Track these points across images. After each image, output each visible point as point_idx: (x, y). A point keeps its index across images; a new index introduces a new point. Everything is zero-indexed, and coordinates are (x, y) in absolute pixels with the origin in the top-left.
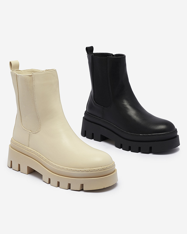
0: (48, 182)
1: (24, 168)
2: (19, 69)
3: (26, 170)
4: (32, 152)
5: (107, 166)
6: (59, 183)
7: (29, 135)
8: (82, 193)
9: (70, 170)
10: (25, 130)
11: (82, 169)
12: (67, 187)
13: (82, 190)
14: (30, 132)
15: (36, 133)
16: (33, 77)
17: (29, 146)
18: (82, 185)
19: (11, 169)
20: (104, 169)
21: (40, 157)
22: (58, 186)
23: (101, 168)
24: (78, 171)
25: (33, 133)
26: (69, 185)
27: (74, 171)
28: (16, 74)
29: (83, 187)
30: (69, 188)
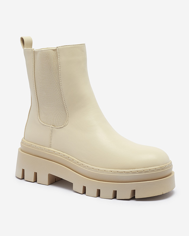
0: (81, 192)
1: (44, 177)
2: (32, 48)
3: (46, 180)
4: (56, 154)
5: (165, 165)
6: (99, 191)
7: (52, 131)
8: (133, 202)
9: (115, 172)
10: (45, 126)
11: (133, 170)
13: (133, 198)
14: (52, 128)
15: (61, 128)
16: (57, 52)
17: (50, 147)
18: (134, 192)
19: (23, 181)
20: (162, 168)
21: (69, 160)
22: (99, 195)
23: (158, 167)
24: (128, 173)
25: (57, 128)
26: (115, 193)
27: (121, 173)
28: (33, 50)
29: (135, 194)
30: (115, 197)
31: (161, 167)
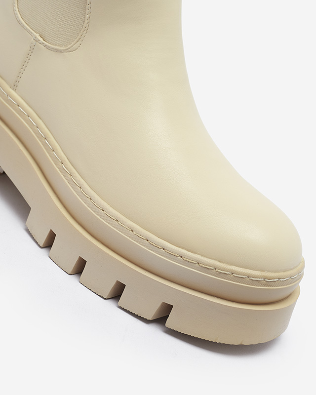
0: (42, 240)
4: (19, 112)
7: (32, 49)
8: (154, 331)
9: (140, 237)
10: (23, 26)
11: (189, 253)
12: (108, 289)
14: (37, 40)
15: (57, 51)
17: (15, 87)
18: (167, 309)
21: (45, 145)
24: (172, 255)
25: (48, 48)
26: (120, 289)
27: (156, 247)
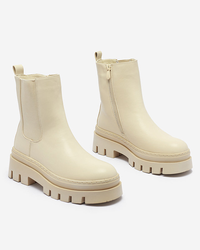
0: (48, 194)
2: (23, 74)
4: (33, 162)
5: (110, 179)
6: (59, 195)
7: (30, 144)
9: (71, 182)
10: (26, 139)
11: (84, 181)
12: (68, 200)
13: (83, 203)
14: (31, 141)
15: (37, 142)
16: (35, 83)
18: (84, 198)
19: (12, 180)
21: (41, 168)
22: (59, 198)
23: (104, 180)
24: (80, 183)
25: (34, 142)
26: (70, 198)
27: (75, 183)
28: (20, 79)
29: (85, 201)
30: (70, 201)
31: (106, 181)
